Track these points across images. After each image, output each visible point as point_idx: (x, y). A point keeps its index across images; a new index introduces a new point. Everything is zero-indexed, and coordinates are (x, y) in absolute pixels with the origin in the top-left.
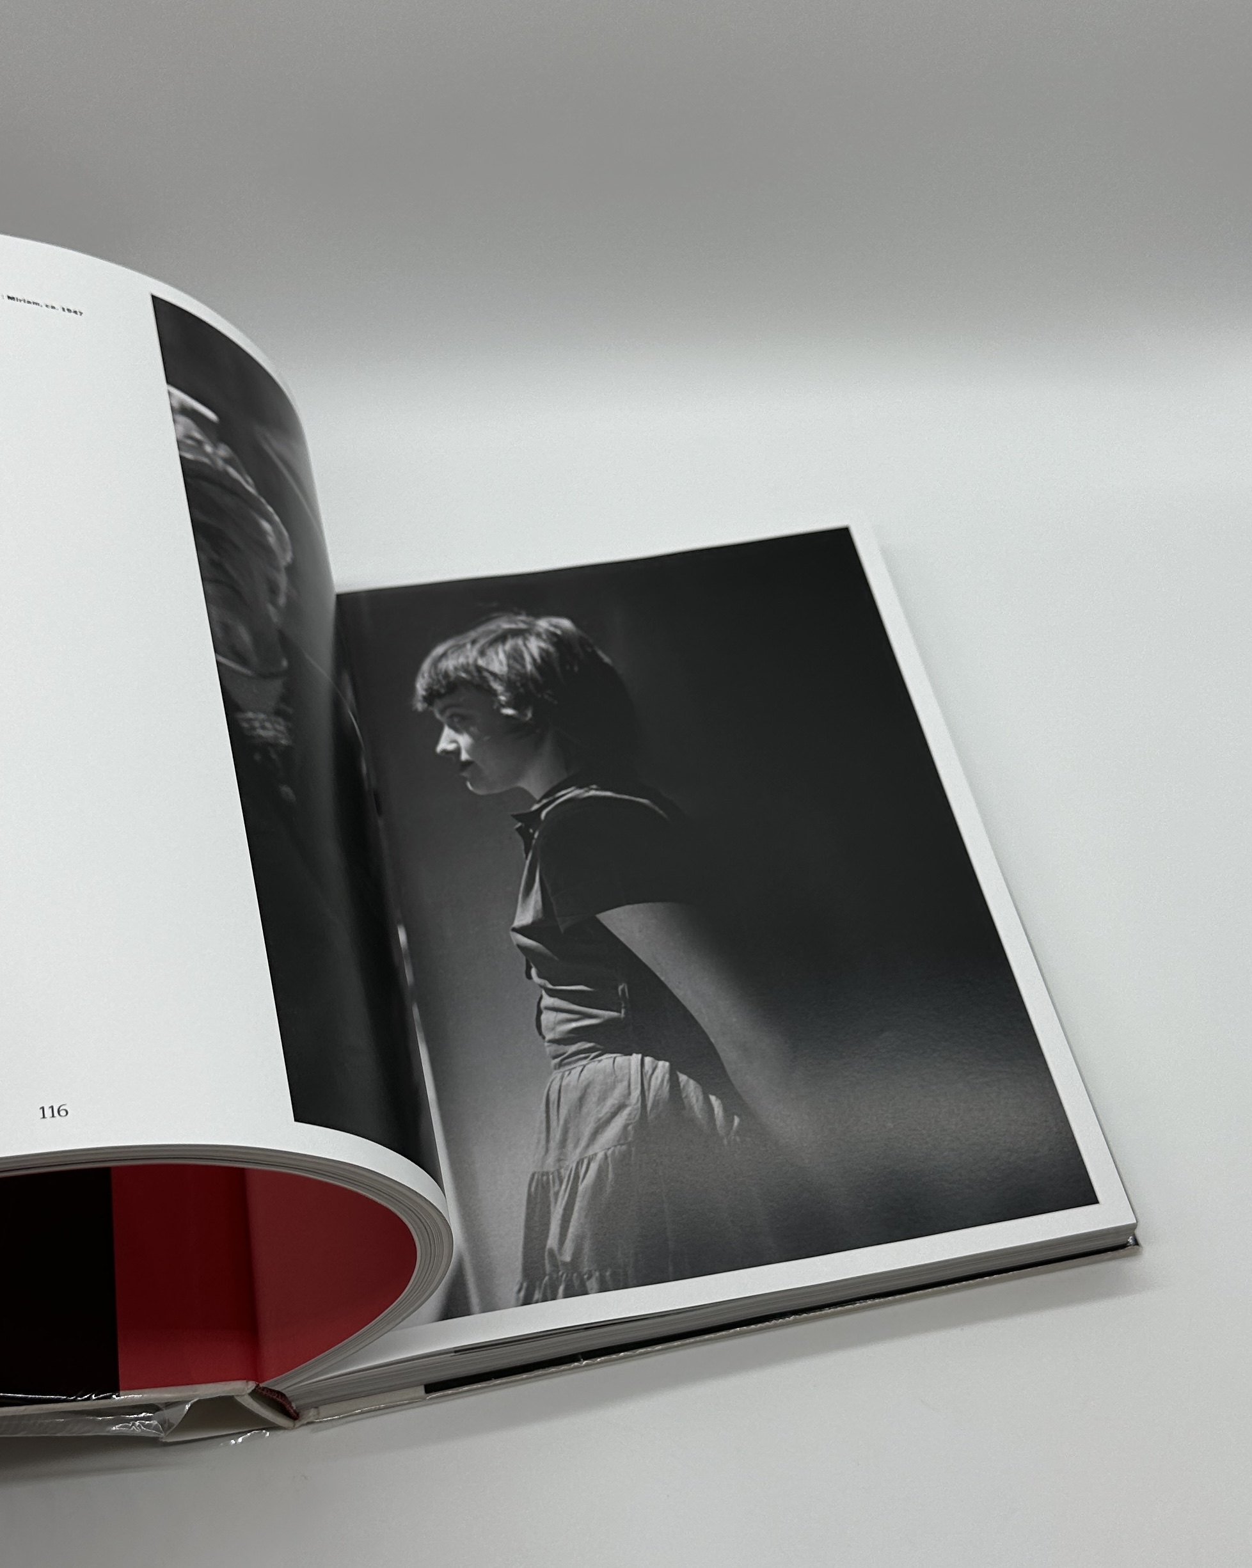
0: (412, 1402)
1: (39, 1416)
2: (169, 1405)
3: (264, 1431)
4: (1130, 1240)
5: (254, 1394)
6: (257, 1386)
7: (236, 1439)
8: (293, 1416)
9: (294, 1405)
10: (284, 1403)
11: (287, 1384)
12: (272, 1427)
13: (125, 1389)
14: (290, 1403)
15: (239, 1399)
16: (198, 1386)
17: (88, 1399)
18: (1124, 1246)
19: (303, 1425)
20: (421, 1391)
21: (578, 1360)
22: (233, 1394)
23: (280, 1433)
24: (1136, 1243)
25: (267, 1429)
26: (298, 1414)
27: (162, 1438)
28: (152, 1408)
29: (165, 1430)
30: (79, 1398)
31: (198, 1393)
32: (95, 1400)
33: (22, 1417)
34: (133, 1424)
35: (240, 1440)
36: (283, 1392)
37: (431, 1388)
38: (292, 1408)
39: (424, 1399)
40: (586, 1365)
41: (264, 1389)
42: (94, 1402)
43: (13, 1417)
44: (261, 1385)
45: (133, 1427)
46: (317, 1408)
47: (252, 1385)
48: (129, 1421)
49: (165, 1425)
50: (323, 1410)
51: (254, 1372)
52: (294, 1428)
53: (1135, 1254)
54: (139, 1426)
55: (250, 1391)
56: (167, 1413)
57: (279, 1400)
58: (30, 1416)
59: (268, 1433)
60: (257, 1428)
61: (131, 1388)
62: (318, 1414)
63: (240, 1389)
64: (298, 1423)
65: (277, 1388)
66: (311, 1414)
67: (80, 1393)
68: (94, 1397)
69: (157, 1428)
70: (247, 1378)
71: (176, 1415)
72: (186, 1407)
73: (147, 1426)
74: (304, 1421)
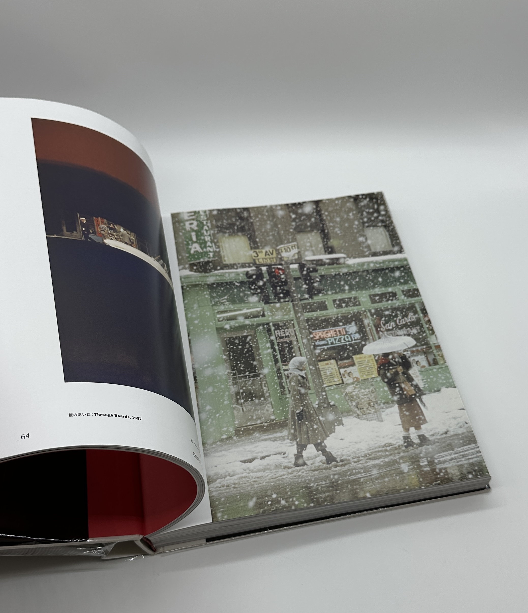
0: (202, 545)
1: (57, 547)
2: (107, 544)
4: (487, 486)
5: (142, 540)
6: (144, 537)
8: (154, 550)
9: (154, 546)
10: (151, 545)
11: (153, 537)
12: (146, 554)
13: (90, 538)
14: (153, 545)
15: (136, 542)
16: (120, 537)
17: (77, 541)
18: (484, 489)
19: (157, 554)
20: (204, 541)
21: (267, 530)
22: (133, 540)
23: (149, 557)
24: (489, 487)
25: (143, 555)
26: (156, 549)
27: (103, 557)
28: (101, 545)
29: (106, 554)
30: (73, 541)
31: (119, 539)
33: (50, 548)
34: (94, 551)
35: (132, 559)
36: (151, 540)
37: (208, 540)
38: (153, 547)
39: (205, 544)
40: (270, 532)
41: (146, 538)
42: (79, 542)
43: (47, 548)
44: (145, 537)
46: (163, 547)
47: (141, 537)
48: (91, 550)
49: (106, 552)
50: (166, 548)
51: (143, 531)
52: (154, 555)
53: (488, 492)
54: (96, 552)
55: (140, 539)
56: (107, 548)
57: (149, 543)
58: (54, 548)
60: (140, 554)
61: (93, 537)
62: (164, 549)
63: (136, 538)
64: (156, 553)
65: (150, 538)
66: (161, 550)
67: (74, 539)
68: (79, 540)
69: (103, 553)
70: (139, 534)
71: (109, 548)
72: (113, 545)
73: (99, 552)
74: (158, 552)
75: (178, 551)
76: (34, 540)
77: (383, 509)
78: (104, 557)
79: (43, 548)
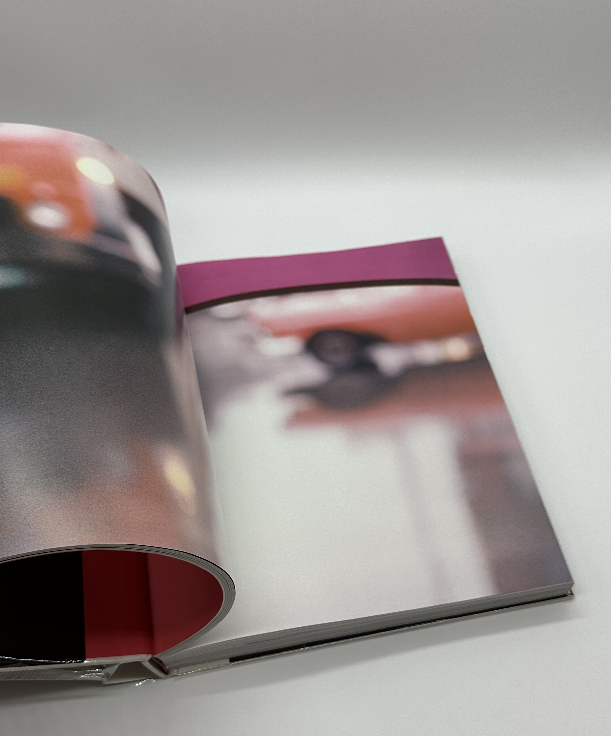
0: (224, 666)
1: (47, 670)
2: (109, 666)
3: (152, 679)
4: (569, 592)
5: (151, 661)
6: (153, 657)
7: (138, 683)
8: (166, 672)
9: (167, 667)
10: (162, 666)
11: (165, 657)
12: (156, 677)
13: (88, 658)
14: (165, 666)
15: (143, 663)
16: (124, 657)
17: (71, 663)
18: (565, 595)
19: (171, 677)
20: (228, 661)
21: (304, 647)
22: (140, 660)
23: (160, 681)
24: (572, 594)
25: (154, 679)
26: (168, 671)
27: (104, 681)
28: (101, 667)
29: (107, 678)
30: (67, 662)
31: (123, 660)
32: (75, 663)
33: (39, 671)
34: (92, 675)
35: (140, 683)
36: (162, 660)
37: (232, 660)
38: (166, 668)
39: (229, 665)
40: (308, 650)
41: (156, 658)
42: (74, 664)
43: (34, 671)
44: (155, 656)
45: (92, 676)
46: (178, 668)
47: (149, 657)
48: (89, 673)
49: (107, 676)
50: (181, 670)
51: (151, 650)
52: (166, 678)
53: (571, 599)
54: (95, 676)
55: (149, 659)
56: (108, 670)
57: (160, 664)
58: (43, 670)
59: (154, 680)
60: (149, 678)
61: (92, 657)
62: (178, 671)
63: (144, 658)
64: (168, 676)
65: (161, 658)
66: (175, 672)
67: (67, 660)
68: (74, 661)
69: (103, 677)
70: (148, 653)
71: (111, 671)
72: (117, 667)
73: (98, 676)
74: (172, 675)
75: (195, 674)
76: (18, 661)
77: (443, 621)
78: (106, 681)
79: (30, 671)
